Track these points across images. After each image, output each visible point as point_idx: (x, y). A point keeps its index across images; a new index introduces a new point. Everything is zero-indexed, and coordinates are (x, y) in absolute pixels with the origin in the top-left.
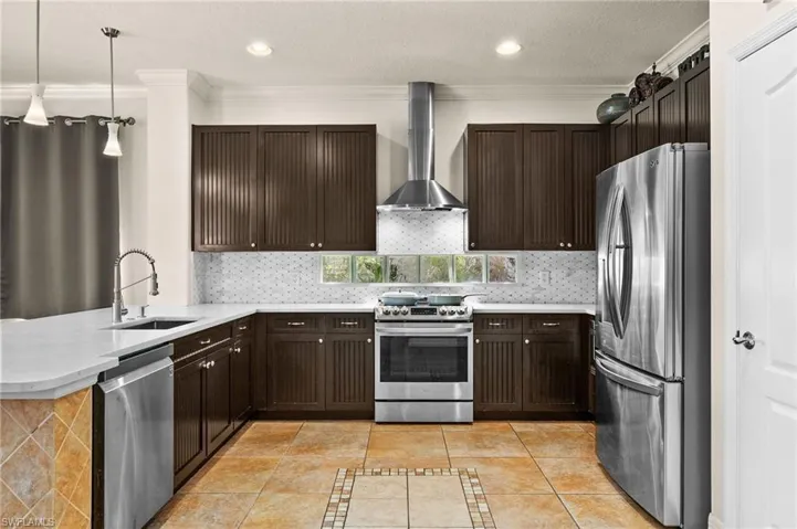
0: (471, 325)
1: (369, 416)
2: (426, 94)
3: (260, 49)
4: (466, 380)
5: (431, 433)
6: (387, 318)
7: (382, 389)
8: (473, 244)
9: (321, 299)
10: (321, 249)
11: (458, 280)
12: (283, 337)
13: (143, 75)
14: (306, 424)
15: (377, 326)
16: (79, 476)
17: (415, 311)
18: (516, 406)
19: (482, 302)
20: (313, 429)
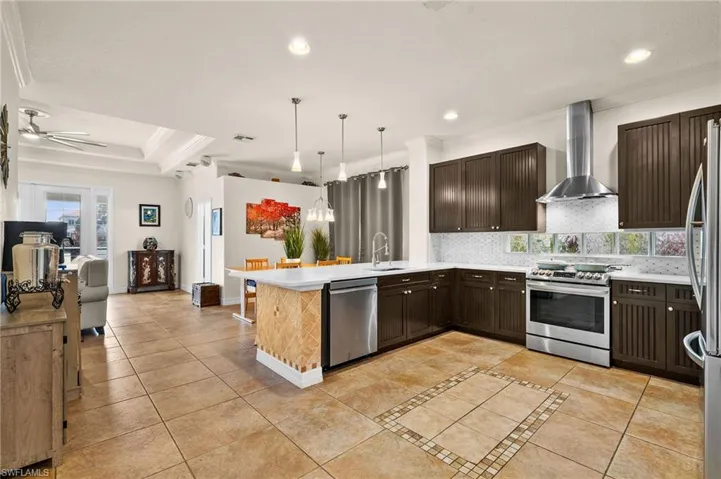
0: (608, 289)
1: (522, 342)
2: (585, 110)
3: (451, 116)
4: (603, 333)
5: (564, 365)
6: (535, 277)
7: (531, 326)
8: (622, 224)
9: (505, 263)
10: (499, 230)
11: (621, 253)
12: (470, 284)
13: (407, 144)
14: (478, 338)
15: (528, 283)
16: (314, 324)
17: (556, 274)
18: (657, 364)
19: (643, 272)
20: (482, 342)
